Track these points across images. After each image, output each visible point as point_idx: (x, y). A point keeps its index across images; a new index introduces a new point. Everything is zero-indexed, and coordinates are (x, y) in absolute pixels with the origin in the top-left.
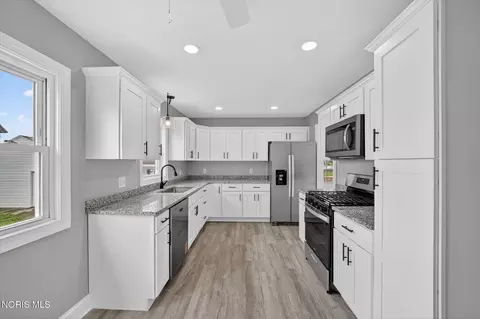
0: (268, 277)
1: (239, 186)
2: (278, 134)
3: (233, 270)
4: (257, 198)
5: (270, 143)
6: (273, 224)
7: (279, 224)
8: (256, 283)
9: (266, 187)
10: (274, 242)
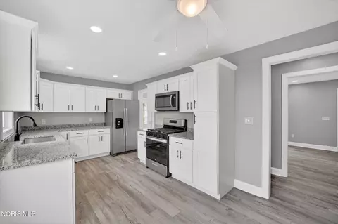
0: (135, 183)
1: (86, 132)
2: (114, 94)
3: (110, 189)
4: (101, 139)
5: (108, 100)
6: (114, 155)
7: (118, 154)
8: (130, 188)
9: (107, 130)
10: (122, 165)
